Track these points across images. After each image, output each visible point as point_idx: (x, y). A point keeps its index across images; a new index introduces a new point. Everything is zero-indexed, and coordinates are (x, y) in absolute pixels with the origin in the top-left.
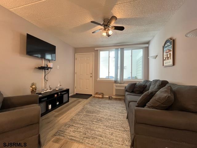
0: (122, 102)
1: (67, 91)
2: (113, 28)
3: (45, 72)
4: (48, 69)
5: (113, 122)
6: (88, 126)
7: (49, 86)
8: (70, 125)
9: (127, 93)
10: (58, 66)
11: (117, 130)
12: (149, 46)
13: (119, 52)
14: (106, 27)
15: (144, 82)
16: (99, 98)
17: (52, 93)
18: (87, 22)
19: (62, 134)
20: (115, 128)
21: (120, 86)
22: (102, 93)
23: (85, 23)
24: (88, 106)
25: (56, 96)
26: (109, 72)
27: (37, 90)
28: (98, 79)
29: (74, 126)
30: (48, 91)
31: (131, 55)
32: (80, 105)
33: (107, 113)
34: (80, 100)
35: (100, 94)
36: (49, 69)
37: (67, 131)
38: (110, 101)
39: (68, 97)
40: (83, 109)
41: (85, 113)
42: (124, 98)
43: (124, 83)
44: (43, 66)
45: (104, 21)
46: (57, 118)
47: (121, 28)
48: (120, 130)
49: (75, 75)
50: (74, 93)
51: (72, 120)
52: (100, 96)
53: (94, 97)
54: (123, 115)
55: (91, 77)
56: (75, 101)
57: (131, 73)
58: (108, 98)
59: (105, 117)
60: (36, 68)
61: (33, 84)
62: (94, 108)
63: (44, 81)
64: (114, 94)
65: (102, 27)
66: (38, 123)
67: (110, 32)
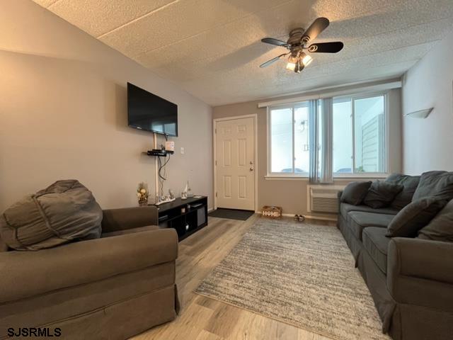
0: (333, 229)
1: (204, 201)
2: (312, 48)
3: (160, 162)
4: (165, 156)
5: (320, 272)
6: (264, 278)
7: (169, 190)
8: (225, 274)
9: (346, 207)
10: (182, 149)
11: (337, 290)
12: (402, 85)
13: (320, 108)
14: (297, 48)
15: (392, 178)
16: (273, 218)
17: (175, 206)
18: (249, 44)
19: (212, 289)
20: (330, 286)
21: (325, 191)
22: (279, 208)
23: (244, 45)
24: (253, 236)
25: (183, 210)
26: (294, 159)
27: (149, 197)
28: (268, 175)
29: (233, 276)
30: (167, 200)
31: (350, 113)
32: (234, 232)
33: (301, 253)
34: (231, 221)
35: (273, 210)
36: (168, 155)
37: (221, 285)
38: (300, 225)
39: (207, 214)
40: (242, 240)
41: (249, 250)
42: (336, 220)
43: (333, 184)
44: (156, 148)
45: (291, 35)
46: (193, 257)
47: (335, 47)
48: (343, 291)
49: (215, 167)
50: (214, 207)
51: (224, 262)
52: (275, 214)
53: (260, 216)
54: (343, 257)
55: (251, 170)
56: (220, 224)
57: (353, 157)
58: (294, 218)
59: (299, 261)
60: (144, 153)
61: (141, 187)
62: (267, 240)
63: (159, 180)
64: (309, 210)
65: (287, 51)
66: (174, 261)
67: (307, 60)
